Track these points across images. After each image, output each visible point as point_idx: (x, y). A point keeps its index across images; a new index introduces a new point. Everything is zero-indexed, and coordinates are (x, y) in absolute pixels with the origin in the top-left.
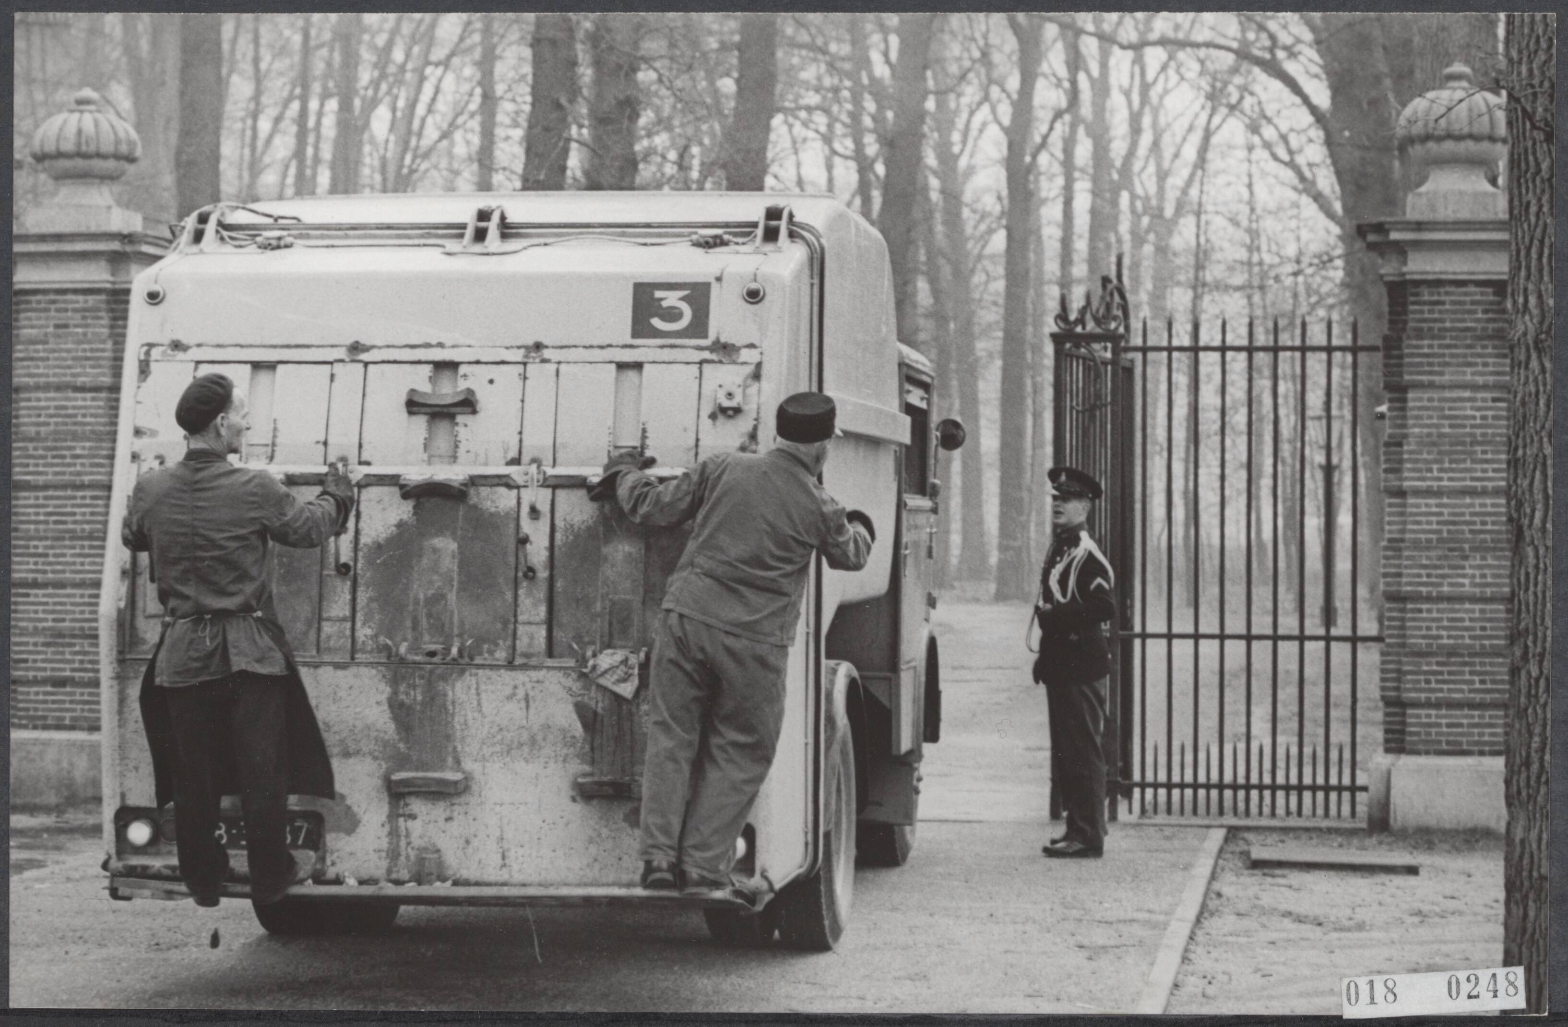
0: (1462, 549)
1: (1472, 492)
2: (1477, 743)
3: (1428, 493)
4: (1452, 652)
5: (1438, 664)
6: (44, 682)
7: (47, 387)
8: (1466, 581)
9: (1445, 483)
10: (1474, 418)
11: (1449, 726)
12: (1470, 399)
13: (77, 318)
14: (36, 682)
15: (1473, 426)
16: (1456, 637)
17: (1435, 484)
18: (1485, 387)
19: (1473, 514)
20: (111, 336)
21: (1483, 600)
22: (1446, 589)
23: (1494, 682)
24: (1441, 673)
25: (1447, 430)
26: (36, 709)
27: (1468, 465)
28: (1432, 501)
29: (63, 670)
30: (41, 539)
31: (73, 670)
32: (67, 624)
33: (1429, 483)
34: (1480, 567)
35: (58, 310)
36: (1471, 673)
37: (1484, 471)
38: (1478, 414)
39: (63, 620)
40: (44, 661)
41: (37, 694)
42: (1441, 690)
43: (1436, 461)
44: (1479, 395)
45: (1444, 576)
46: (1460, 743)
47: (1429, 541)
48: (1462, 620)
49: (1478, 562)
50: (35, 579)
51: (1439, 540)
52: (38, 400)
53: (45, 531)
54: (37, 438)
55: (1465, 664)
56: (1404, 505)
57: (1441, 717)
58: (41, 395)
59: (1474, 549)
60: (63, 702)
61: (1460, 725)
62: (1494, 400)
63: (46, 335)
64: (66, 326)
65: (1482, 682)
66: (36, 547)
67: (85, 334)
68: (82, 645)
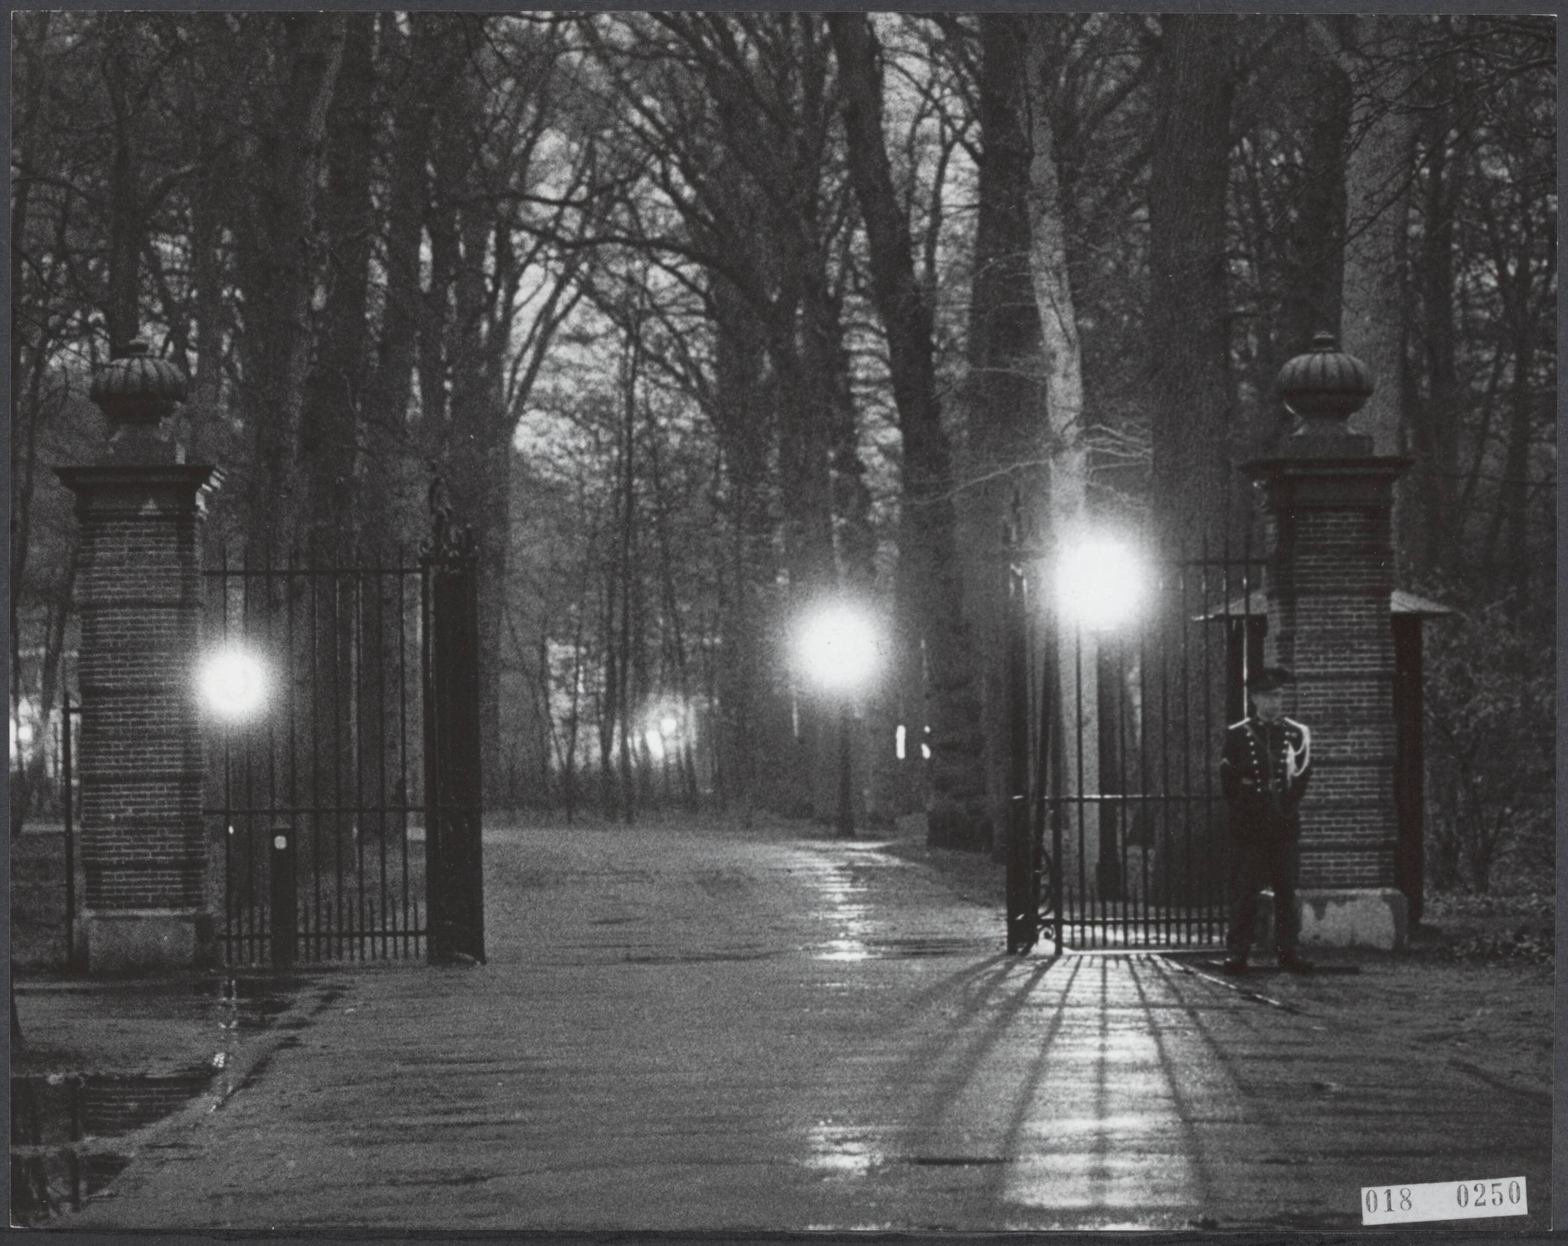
0: (1345, 723)
1: (1352, 677)
2: (1359, 878)
3: (1316, 678)
4: (1337, 805)
5: (1328, 815)
6: (128, 865)
7: (123, 604)
8: (1348, 748)
9: (1330, 670)
10: (1351, 617)
11: (1337, 864)
12: (1346, 602)
13: (151, 542)
14: (119, 866)
15: (1350, 624)
16: (1340, 794)
17: (1322, 671)
18: (1360, 592)
19: (1352, 694)
20: (180, 557)
21: (1363, 763)
22: (1332, 755)
23: (1371, 828)
24: (1330, 822)
25: (1330, 627)
26: (119, 891)
27: (1347, 654)
28: (1320, 685)
29: (146, 855)
30: (120, 739)
31: (154, 854)
32: (147, 814)
33: (1317, 670)
34: (1359, 737)
35: (132, 535)
36: (1355, 821)
37: (1362, 659)
38: (1355, 614)
39: (143, 810)
40: (126, 847)
41: (120, 877)
42: (1329, 836)
43: (1323, 652)
44: (1356, 599)
45: (1330, 745)
46: (1344, 878)
47: (1317, 716)
48: (1344, 779)
49: (1357, 733)
50: (117, 775)
51: (1325, 715)
52: (115, 615)
53: (125, 731)
54: (114, 650)
55: (1349, 815)
56: (1295, 688)
57: (1329, 859)
58: (116, 610)
59: (1354, 723)
60: (146, 882)
61: (1345, 864)
62: (1367, 602)
63: (121, 557)
64: (140, 549)
65: (1362, 829)
66: (117, 746)
67: (158, 557)
68: (162, 832)
